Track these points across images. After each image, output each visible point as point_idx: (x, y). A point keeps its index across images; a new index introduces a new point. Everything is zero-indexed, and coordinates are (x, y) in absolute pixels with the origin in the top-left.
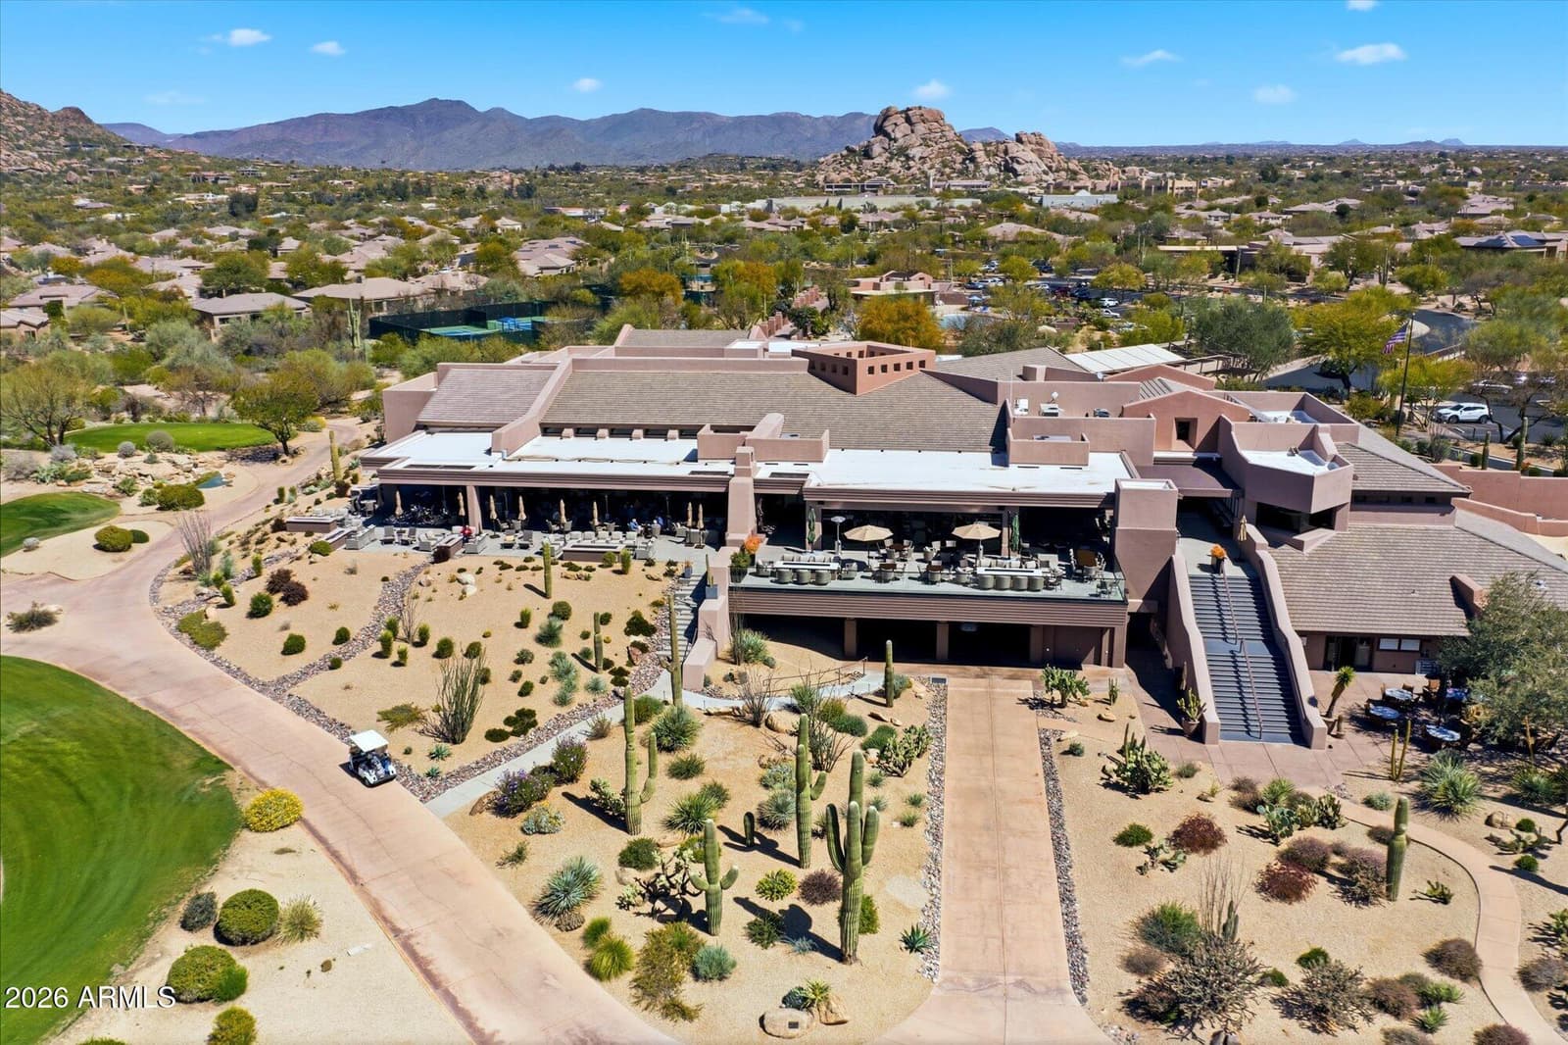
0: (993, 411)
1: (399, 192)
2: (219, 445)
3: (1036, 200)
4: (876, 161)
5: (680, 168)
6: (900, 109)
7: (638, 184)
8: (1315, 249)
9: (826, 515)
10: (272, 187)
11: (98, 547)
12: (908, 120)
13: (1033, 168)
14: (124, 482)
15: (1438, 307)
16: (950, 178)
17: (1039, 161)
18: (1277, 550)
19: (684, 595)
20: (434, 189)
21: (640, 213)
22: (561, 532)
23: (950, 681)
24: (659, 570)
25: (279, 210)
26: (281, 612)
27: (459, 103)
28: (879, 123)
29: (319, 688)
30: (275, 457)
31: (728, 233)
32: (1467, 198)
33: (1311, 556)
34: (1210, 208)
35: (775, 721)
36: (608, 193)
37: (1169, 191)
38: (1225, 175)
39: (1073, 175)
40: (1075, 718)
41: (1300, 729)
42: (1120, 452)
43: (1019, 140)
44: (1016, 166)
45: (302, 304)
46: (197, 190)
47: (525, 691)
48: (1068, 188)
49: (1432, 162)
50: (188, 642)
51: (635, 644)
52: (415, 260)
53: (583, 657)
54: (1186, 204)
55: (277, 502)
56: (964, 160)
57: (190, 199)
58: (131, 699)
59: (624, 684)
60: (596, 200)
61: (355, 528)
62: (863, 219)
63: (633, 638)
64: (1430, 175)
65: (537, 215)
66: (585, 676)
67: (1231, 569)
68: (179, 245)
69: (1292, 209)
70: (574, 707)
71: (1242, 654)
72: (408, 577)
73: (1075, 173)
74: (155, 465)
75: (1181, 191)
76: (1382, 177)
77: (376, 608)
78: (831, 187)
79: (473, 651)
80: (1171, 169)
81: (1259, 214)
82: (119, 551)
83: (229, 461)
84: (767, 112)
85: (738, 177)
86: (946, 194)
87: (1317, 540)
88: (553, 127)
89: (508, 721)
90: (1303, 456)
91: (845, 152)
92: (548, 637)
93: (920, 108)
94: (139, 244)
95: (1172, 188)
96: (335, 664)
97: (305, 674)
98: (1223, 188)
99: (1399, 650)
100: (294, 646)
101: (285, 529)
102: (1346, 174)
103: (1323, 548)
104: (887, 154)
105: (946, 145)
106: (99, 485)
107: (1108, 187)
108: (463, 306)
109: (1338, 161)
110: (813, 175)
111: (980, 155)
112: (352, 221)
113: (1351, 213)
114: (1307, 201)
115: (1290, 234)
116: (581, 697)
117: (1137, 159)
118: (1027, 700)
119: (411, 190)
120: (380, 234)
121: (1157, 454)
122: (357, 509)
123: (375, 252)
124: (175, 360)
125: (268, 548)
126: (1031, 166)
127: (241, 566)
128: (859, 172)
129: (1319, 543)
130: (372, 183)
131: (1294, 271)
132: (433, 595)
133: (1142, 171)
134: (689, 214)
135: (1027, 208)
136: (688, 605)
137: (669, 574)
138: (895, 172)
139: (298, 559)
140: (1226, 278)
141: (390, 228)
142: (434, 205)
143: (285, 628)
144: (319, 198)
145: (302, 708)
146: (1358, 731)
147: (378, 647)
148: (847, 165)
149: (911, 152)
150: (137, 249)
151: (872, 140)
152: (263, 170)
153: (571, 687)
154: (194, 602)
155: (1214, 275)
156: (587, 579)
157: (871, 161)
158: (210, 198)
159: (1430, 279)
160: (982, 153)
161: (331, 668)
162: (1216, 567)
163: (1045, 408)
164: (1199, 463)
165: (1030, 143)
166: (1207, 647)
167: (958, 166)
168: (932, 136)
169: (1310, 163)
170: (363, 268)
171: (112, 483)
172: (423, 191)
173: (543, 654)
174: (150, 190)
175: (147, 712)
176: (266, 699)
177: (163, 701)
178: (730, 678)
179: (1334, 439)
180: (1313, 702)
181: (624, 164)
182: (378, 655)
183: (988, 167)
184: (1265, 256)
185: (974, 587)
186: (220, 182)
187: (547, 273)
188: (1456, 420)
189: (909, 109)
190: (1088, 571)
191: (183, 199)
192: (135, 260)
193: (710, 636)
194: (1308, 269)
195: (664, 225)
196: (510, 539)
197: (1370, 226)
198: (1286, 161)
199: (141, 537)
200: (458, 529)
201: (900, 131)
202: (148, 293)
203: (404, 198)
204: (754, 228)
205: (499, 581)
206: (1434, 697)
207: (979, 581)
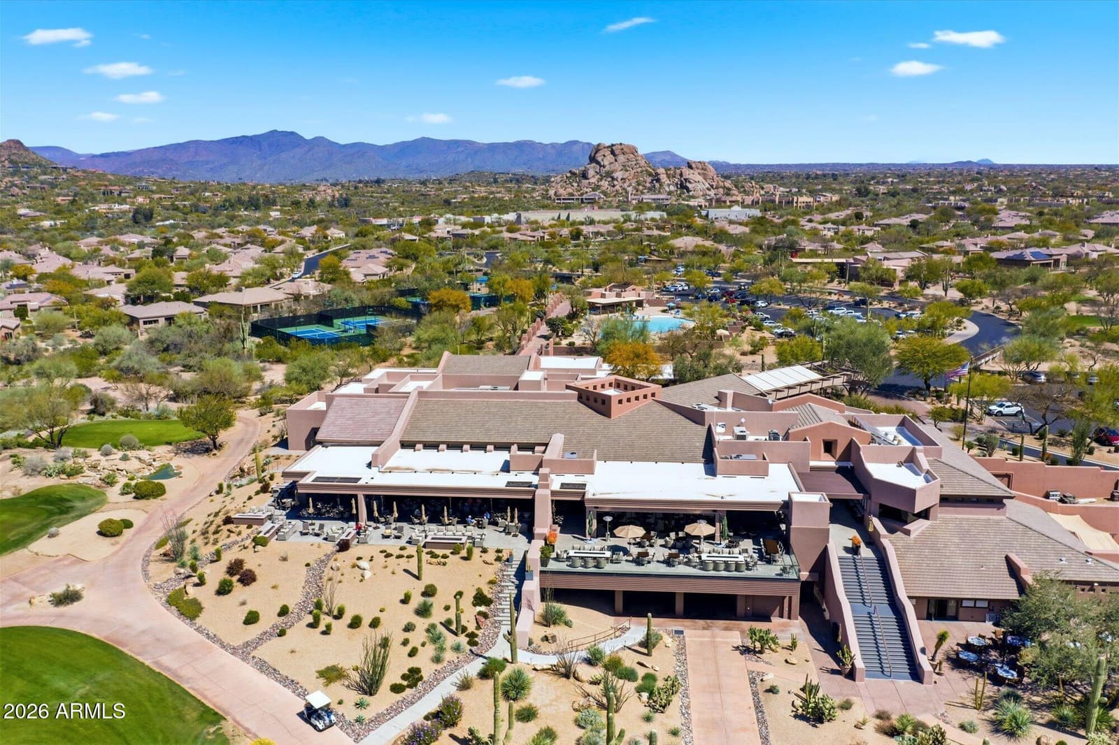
0: (702, 431)
1: (253, 204)
2: (167, 439)
3: (704, 213)
4: (590, 181)
5: (451, 181)
6: (607, 144)
7: (423, 195)
8: (899, 263)
9: (600, 516)
10: (160, 198)
11: (100, 533)
12: (613, 153)
13: (699, 186)
14: (108, 477)
15: (983, 309)
16: (642, 193)
17: (704, 181)
18: (893, 536)
19: (510, 575)
20: (278, 200)
21: (428, 224)
22: (421, 524)
23: (687, 632)
24: (491, 556)
25: (167, 219)
26: (239, 591)
27: (292, 133)
28: (593, 154)
29: (271, 651)
30: (208, 451)
31: (493, 243)
32: (997, 214)
33: (916, 540)
34: (825, 222)
35: (580, 674)
36: (403, 204)
37: (795, 204)
38: (833, 191)
39: (728, 192)
40: (771, 661)
41: (915, 669)
42: (788, 463)
43: (690, 167)
44: (688, 184)
45: (201, 309)
46: (106, 201)
47: (413, 653)
48: (725, 202)
49: (973, 180)
50: (176, 613)
51: (480, 613)
52: (275, 268)
53: (447, 624)
54: (808, 217)
55: (218, 492)
56: (652, 180)
57: (102, 208)
58: (147, 663)
59: (476, 644)
60: (395, 209)
61: (281, 523)
62: (586, 229)
63: (479, 609)
64: (972, 191)
65: (354, 225)
66: (450, 640)
67: (866, 552)
68: (102, 252)
69: (881, 222)
70: (445, 664)
71: (875, 615)
72: (322, 562)
73: (729, 189)
74: (128, 462)
75: (803, 204)
76: (939, 193)
77: (304, 588)
78: (560, 199)
79: (375, 624)
80: (794, 185)
81: (858, 227)
82: (115, 536)
83: (176, 454)
84: (511, 140)
85: (494, 189)
86: (641, 207)
87: (918, 528)
88: (359, 150)
89: (404, 677)
90: (906, 467)
91: (569, 175)
92: (423, 611)
93: (621, 144)
94: (74, 253)
95: (797, 203)
96: (282, 633)
97: (260, 640)
98: (831, 203)
99: (975, 607)
100: (252, 619)
101: (233, 523)
102: (914, 190)
103: (923, 533)
104: (598, 176)
105: (639, 170)
106: (89, 478)
107: (753, 201)
108: (316, 310)
109: (908, 177)
110: (547, 191)
111: (663, 178)
112: (223, 229)
113: (920, 226)
114: (890, 215)
115: (880, 246)
116: (449, 655)
117: (770, 175)
118: (738, 647)
119: (261, 201)
120: (247, 243)
121: (813, 463)
122: (279, 504)
123: (244, 261)
124: (120, 363)
125: (222, 538)
126: (698, 184)
127: (206, 551)
128: (579, 188)
129: (920, 531)
130: (233, 195)
131: (885, 280)
132: (342, 578)
133: (775, 187)
134: (464, 226)
135: (699, 221)
136: (513, 582)
137: (498, 559)
138: (604, 188)
139: (245, 548)
140: (840, 283)
141: (253, 238)
142: (279, 213)
143: (243, 603)
144: (196, 208)
145: (263, 667)
146: (953, 669)
147: (310, 619)
148: (571, 183)
149: (615, 175)
150: (72, 256)
151: (588, 166)
152: (154, 185)
153: (442, 649)
154: (175, 581)
155: (832, 281)
156: (444, 564)
157: (587, 181)
158: (116, 207)
159: (977, 290)
160: (665, 176)
161: (280, 636)
162: (854, 550)
163: (737, 430)
164: (840, 470)
165: (698, 168)
166: (853, 611)
167: (648, 185)
168: (630, 163)
169: (890, 180)
170: (239, 275)
171: (99, 476)
172: (270, 203)
173: (421, 623)
174: (73, 202)
175: (159, 673)
176: (236, 660)
177: (168, 662)
178: (546, 639)
179: (926, 456)
180: (923, 651)
181: (411, 177)
182: (311, 626)
183: (669, 185)
184: (865, 269)
185: (700, 569)
186: (123, 195)
187: (369, 278)
188: (1000, 414)
189: (613, 145)
190: (774, 557)
191: (97, 208)
192: (73, 267)
193: (530, 607)
194: (894, 279)
195: (446, 235)
196: (388, 532)
197: (934, 240)
198: (873, 178)
199: (128, 524)
200: (353, 524)
201: (607, 160)
202: (89, 299)
203: (257, 208)
204: (510, 238)
205: (386, 567)
206: (1000, 642)
207: (703, 565)
